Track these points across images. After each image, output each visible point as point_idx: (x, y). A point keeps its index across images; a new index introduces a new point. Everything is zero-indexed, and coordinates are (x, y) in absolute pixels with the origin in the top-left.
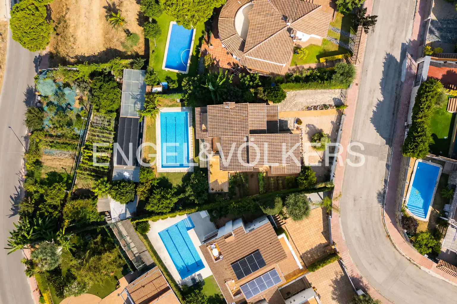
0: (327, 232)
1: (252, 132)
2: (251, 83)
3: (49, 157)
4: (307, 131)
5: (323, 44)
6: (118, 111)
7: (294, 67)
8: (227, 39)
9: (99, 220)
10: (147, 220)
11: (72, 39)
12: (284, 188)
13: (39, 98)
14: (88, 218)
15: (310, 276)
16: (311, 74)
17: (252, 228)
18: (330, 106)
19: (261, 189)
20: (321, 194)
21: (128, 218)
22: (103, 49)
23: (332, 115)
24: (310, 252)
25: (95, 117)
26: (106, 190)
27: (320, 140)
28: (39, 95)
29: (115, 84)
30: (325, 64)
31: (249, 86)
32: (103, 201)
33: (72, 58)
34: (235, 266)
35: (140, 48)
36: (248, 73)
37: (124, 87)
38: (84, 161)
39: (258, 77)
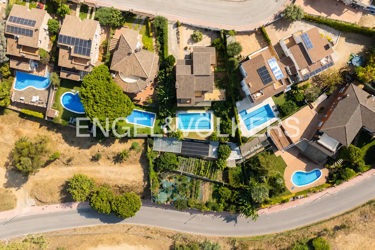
0: (248, 33)
1: (192, 73)
2: (163, 75)
3: (204, 197)
4: (191, 44)
5: (141, 34)
6: (178, 155)
7: (155, 51)
8: (139, 87)
9: (241, 166)
10: (240, 138)
11: (134, 183)
12: (224, 57)
13: (169, 203)
14: (239, 173)
15: (273, 43)
16: (159, 41)
17: (245, 74)
18: (177, 30)
19: (224, 70)
20: (227, 36)
21: (240, 148)
22: (139, 165)
23: (182, 29)
24: (260, 43)
25: (181, 169)
26: (223, 161)
27: (197, 36)
28: (167, 203)
29: (162, 155)
30: (153, 33)
31: (165, 76)
32: (229, 163)
33: (145, 183)
34: (265, 82)
35: (140, 142)
36: (158, 77)
37: (163, 151)
38: (206, 175)
39: (160, 71)
